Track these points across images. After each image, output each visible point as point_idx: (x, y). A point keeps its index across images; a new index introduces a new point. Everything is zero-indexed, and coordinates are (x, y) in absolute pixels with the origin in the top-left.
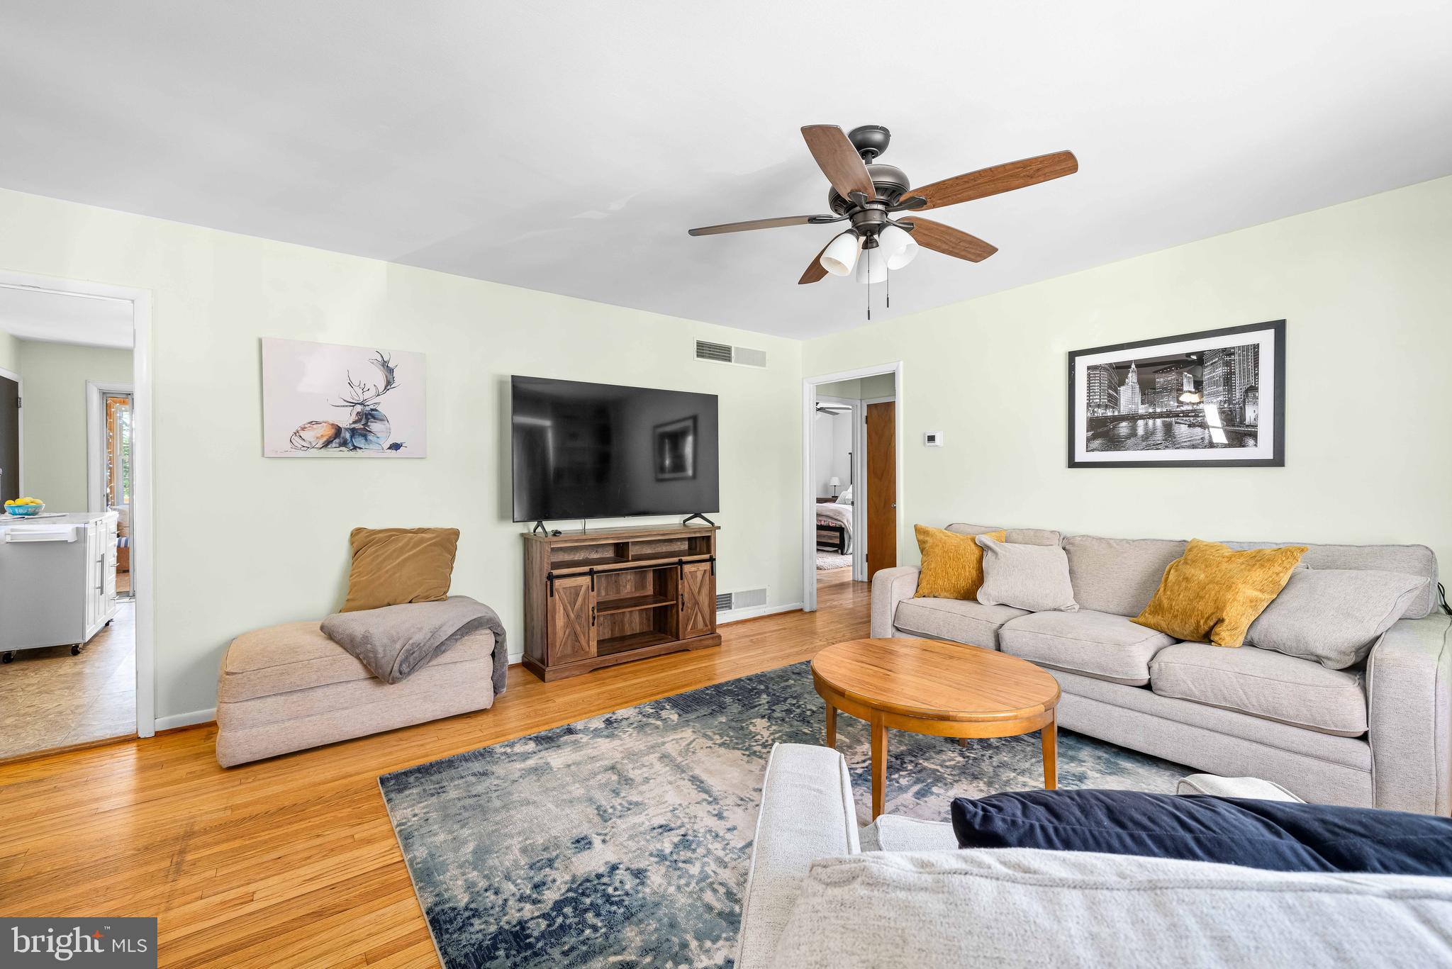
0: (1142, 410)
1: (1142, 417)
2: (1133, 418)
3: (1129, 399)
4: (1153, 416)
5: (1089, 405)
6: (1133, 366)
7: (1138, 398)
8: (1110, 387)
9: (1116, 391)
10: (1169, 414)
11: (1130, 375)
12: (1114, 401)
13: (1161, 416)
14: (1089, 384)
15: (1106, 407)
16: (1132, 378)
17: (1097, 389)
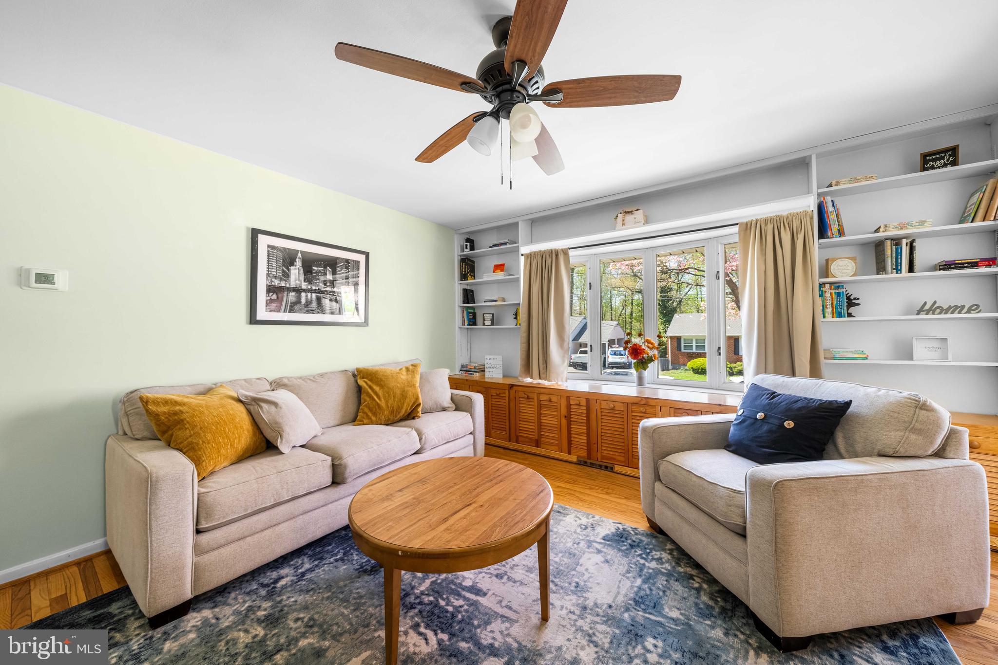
0: (304, 285)
1: (304, 291)
2: (298, 290)
3: (296, 276)
4: (311, 291)
5: (268, 275)
6: (299, 254)
7: (302, 277)
8: (284, 265)
9: (288, 269)
10: (319, 291)
11: (297, 260)
12: (286, 276)
13: (315, 291)
14: (269, 258)
15: (281, 279)
16: (298, 263)
17: (274, 264)
